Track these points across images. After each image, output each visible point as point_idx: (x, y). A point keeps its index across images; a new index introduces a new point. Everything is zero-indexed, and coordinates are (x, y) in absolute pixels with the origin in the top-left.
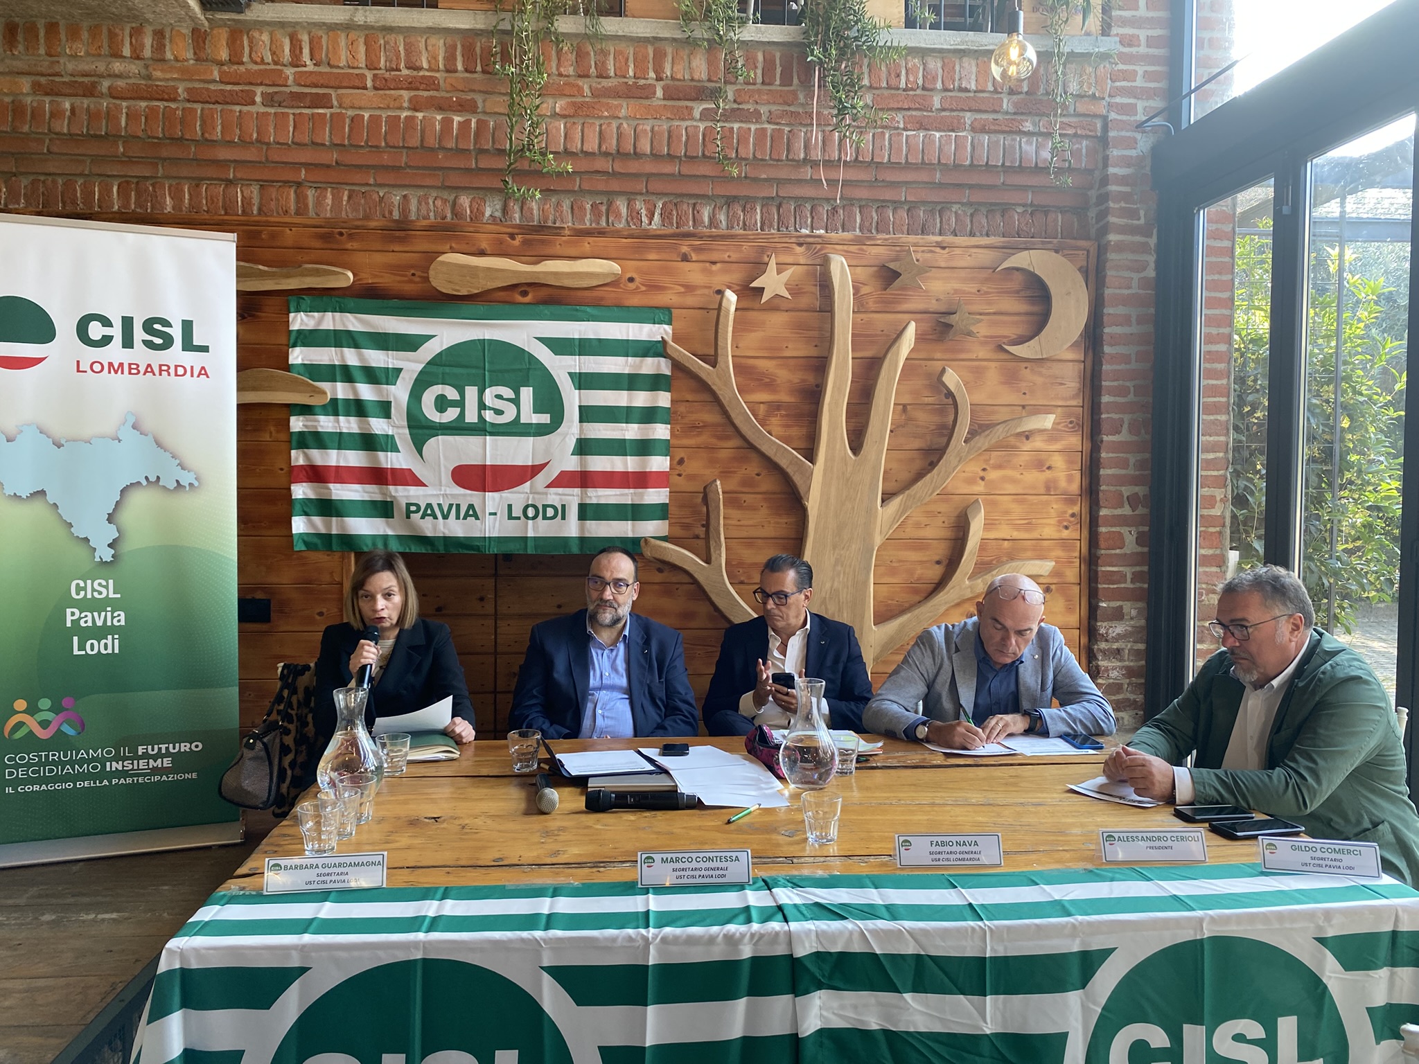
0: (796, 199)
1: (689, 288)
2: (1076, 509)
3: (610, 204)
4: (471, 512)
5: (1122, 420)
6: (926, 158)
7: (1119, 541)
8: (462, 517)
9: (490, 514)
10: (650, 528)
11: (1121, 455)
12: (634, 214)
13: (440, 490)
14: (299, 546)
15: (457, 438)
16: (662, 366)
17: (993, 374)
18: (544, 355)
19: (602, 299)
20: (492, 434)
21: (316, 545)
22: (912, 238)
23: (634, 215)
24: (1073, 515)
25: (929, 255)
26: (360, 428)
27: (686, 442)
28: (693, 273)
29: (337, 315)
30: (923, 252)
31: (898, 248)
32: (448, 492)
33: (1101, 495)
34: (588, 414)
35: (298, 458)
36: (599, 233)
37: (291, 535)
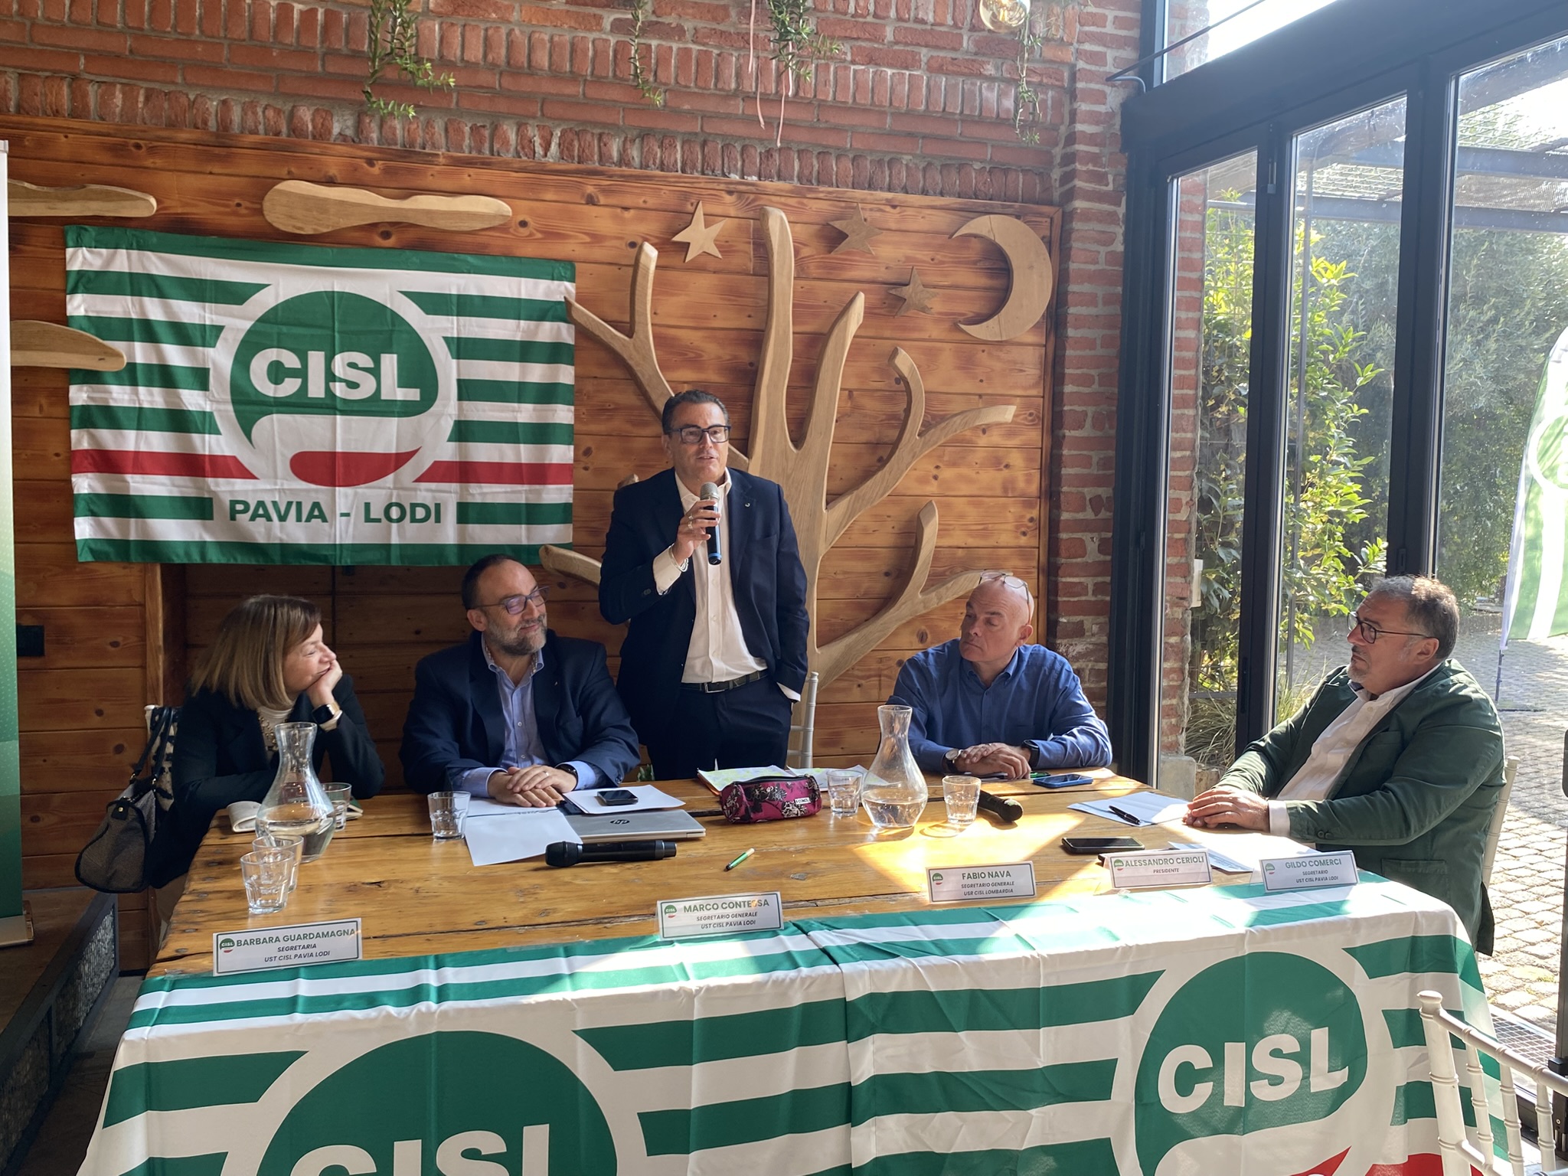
0: (724, 136)
1: (596, 238)
2: (1035, 513)
3: (495, 128)
4: (316, 513)
5: (1085, 414)
6: (876, 99)
7: (1080, 549)
8: (304, 516)
9: (342, 515)
10: (549, 534)
11: (1085, 452)
12: (526, 142)
13: (276, 484)
14: (85, 557)
15: (298, 417)
16: (566, 334)
17: (947, 357)
18: (412, 314)
19: (485, 246)
20: (344, 413)
21: (107, 554)
22: (859, 193)
23: (526, 144)
24: (1031, 520)
25: (878, 214)
26: (166, 402)
27: (594, 427)
28: (601, 219)
29: (134, 253)
30: (871, 210)
31: (843, 204)
32: (286, 487)
33: (1062, 497)
34: (468, 390)
35: (81, 440)
36: (483, 163)
37: (74, 542)
